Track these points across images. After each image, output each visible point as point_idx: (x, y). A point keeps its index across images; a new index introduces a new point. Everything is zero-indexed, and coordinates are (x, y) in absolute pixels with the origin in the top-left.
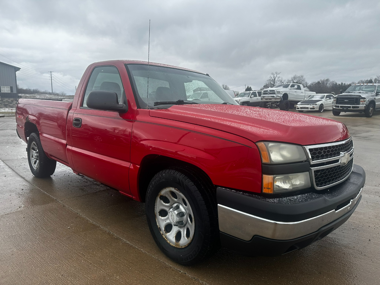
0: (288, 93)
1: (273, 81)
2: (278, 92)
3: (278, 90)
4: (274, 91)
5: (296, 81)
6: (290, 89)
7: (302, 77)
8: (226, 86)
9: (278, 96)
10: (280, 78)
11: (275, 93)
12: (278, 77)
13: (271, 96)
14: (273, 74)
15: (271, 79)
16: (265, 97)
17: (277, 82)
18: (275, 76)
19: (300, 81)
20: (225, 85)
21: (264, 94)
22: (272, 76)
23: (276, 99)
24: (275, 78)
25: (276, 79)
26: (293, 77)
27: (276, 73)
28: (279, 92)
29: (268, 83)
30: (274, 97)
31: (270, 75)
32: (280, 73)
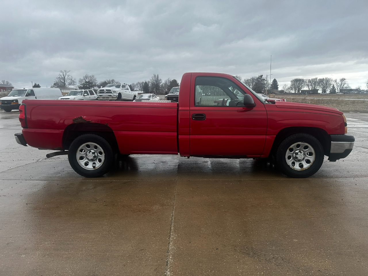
0: (121, 92)
1: (63, 79)
2: (113, 91)
3: (113, 90)
4: (110, 90)
5: (88, 80)
6: (122, 89)
7: (93, 76)
8: (7, 82)
9: (114, 95)
10: (69, 77)
11: (111, 92)
12: (68, 76)
13: (108, 95)
14: (61, 71)
15: (61, 77)
16: (102, 95)
17: (67, 80)
18: (64, 74)
19: (91, 80)
20: (5, 81)
21: (100, 93)
22: (61, 74)
23: (113, 97)
24: (64, 76)
25: (66, 77)
26: (85, 76)
27: (65, 71)
28: (115, 92)
29: (58, 81)
30: (111, 95)
31: (59, 73)
32: (69, 71)
